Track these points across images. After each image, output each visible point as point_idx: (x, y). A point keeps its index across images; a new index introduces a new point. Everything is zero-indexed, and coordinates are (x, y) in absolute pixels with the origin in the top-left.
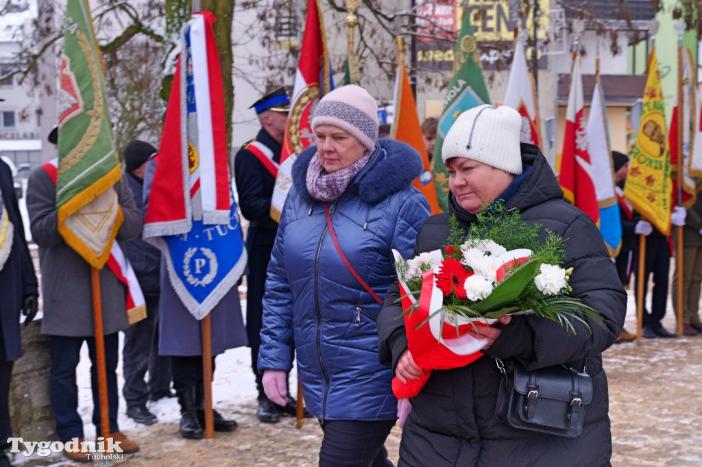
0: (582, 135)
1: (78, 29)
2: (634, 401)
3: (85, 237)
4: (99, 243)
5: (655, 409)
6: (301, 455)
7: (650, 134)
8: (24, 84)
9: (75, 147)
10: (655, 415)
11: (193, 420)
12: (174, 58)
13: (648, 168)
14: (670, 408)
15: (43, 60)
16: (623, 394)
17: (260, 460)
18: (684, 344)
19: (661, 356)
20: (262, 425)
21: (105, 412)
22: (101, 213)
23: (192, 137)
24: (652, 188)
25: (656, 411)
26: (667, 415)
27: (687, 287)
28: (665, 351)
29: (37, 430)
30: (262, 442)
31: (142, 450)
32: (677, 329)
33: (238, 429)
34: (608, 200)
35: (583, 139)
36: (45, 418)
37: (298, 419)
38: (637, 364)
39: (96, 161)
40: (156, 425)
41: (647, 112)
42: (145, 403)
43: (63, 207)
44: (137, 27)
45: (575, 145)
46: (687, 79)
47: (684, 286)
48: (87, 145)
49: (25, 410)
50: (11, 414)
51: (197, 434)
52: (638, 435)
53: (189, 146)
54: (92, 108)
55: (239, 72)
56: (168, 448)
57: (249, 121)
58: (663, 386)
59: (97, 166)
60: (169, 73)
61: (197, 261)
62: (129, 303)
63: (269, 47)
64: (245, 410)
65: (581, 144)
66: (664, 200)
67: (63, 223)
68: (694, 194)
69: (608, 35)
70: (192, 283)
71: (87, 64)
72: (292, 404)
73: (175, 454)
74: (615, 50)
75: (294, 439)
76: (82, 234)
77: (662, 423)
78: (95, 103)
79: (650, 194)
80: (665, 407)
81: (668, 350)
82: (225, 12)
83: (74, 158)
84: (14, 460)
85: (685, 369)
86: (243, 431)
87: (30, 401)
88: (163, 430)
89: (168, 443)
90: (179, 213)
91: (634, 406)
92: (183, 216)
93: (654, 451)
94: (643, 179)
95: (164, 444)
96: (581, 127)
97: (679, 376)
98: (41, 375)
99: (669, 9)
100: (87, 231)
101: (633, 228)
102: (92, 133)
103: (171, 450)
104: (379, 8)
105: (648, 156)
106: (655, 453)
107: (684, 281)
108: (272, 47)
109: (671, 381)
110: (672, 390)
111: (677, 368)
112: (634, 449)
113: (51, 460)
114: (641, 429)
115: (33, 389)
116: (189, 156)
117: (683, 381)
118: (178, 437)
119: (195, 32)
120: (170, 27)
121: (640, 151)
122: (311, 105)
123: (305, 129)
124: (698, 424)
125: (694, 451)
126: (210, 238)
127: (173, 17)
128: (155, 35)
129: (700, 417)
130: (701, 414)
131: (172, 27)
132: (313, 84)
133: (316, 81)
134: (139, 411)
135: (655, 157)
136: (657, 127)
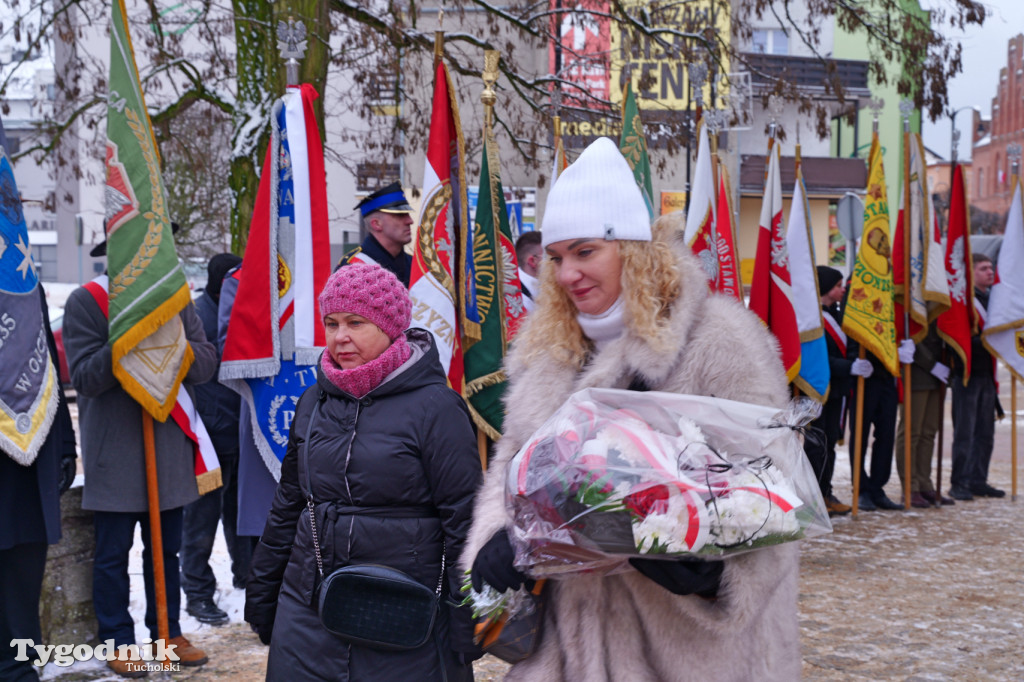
0: (779, 247)
1: (126, 105)
2: (853, 597)
3: (146, 380)
4: (162, 387)
5: (882, 608)
7: (876, 245)
8: (44, 164)
9: (129, 262)
10: (883, 617)
12: (248, 134)
13: (875, 290)
14: (901, 607)
15: (71, 132)
16: (838, 586)
18: (913, 519)
19: (884, 535)
21: (163, 611)
22: (165, 347)
23: (283, 249)
24: (880, 315)
25: (883, 611)
26: (899, 617)
27: (916, 444)
28: (890, 529)
29: (73, 634)
31: (211, 661)
32: (903, 499)
34: (814, 331)
35: (780, 252)
36: (83, 618)
38: (855, 546)
39: (159, 279)
40: (228, 626)
41: (872, 217)
42: (211, 596)
43: (119, 342)
44: (197, 92)
45: (771, 258)
46: (916, 173)
47: (912, 442)
48: (146, 258)
49: (57, 607)
50: (41, 613)
52: (862, 645)
53: (279, 261)
54: (150, 210)
55: (332, 153)
56: (246, 658)
57: (345, 218)
58: (890, 576)
59: (160, 286)
60: (242, 154)
61: (286, 413)
62: (199, 466)
63: (370, 118)
65: (778, 257)
66: (892, 331)
67: (118, 363)
69: (814, 113)
70: (279, 442)
71: (140, 151)
73: (256, 667)
74: (823, 132)
76: (142, 376)
77: (892, 627)
78: (153, 202)
79: (878, 324)
80: (894, 606)
81: (893, 527)
82: (316, 75)
83: (130, 276)
84: (42, 675)
85: (918, 554)
87: (64, 596)
88: (238, 634)
89: (245, 652)
90: (264, 349)
91: (854, 604)
92: (270, 354)
93: (884, 666)
94: (869, 304)
95: (240, 653)
96: (779, 235)
97: (909, 563)
98: (79, 561)
99: (893, 80)
100: (148, 372)
101: (849, 368)
102: (152, 242)
103: (251, 661)
104: (515, 70)
105: (874, 274)
106: (885, 670)
107: (912, 436)
108: (374, 118)
109: (899, 570)
110: (902, 582)
111: (907, 552)
112: (858, 663)
113: (91, 674)
114: (865, 636)
115: (68, 580)
116: (279, 274)
117: (916, 570)
118: (257, 643)
119: (291, 112)
120: (242, 92)
121: (864, 268)
122: (447, 207)
123: (443, 239)
124: (938, 630)
125: (936, 667)
126: (303, 383)
127: (247, 80)
128: (223, 103)
129: (940, 620)
130: (942, 615)
131: (245, 93)
132: (447, 180)
133: (449, 176)
134: (204, 607)
135: (883, 275)
136: (884, 237)
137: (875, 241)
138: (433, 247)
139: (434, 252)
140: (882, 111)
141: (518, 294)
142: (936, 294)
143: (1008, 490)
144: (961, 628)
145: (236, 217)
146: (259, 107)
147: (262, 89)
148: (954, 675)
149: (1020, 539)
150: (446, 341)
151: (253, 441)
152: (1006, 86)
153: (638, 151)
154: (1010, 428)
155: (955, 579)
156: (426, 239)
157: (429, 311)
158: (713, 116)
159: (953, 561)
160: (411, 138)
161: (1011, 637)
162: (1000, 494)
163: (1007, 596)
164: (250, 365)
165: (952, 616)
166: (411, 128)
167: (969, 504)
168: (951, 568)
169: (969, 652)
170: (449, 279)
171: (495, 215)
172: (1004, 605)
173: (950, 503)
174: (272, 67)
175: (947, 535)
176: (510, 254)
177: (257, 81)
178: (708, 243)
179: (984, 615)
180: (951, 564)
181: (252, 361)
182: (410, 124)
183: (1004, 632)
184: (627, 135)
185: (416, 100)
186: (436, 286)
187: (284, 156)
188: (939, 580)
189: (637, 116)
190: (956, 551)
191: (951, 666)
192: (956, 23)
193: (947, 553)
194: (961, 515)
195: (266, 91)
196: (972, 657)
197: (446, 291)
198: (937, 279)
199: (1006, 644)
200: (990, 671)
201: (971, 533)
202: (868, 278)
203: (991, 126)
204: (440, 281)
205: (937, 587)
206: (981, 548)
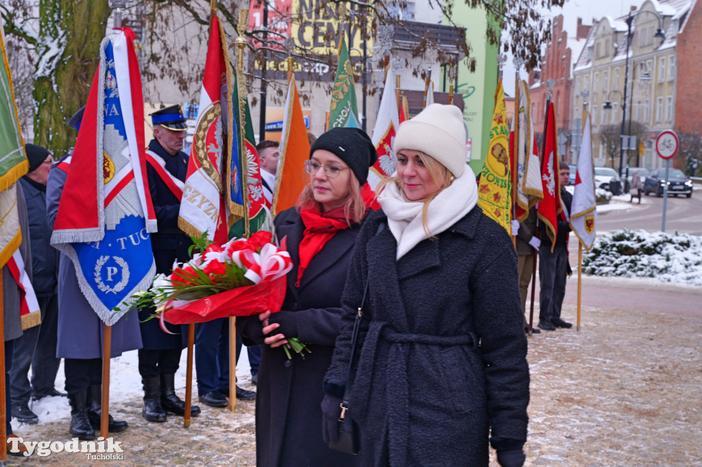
6: (195, 456)
7: (497, 156)
11: (84, 421)
12: (48, 60)
13: (496, 186)
17: (155, 462)
20: (150, 425)
23: (108, 148)
24: (499, 204)
30: (154, 443)
33: (128, 429)
37: (185, 419)
41: (495, 136)
42: (27, 402)
44: (9, 27)
46: (523, 107)
51: (90, 435)
53: (104, 157)
60: (43, 75)
61: (109, 269)
62: (24, 309)
64: (129, 409)
66: (507, 215)
68: (527, 210)
70: (103, 290)
72: (177, 404)
75: (185, 440)
79: (497, 210)
86: (133, 431)
88: (53, 431)
92: (96, 225)
94: (491, 196)
105: (496, 175)
116: (104, 167)
119: (118, 48)
120: (43, 30)
121: (488, 171)
122: (216, 121)
123: (212, 144)
124: (550, 423)
125: (554, 450)
126: (123, 247)
127: (48, 21)
128: (28, 37)
129: (549, 416)
130: (549, 412)
131: (46, 30)
132: (217, 101)
133: (219, 99)
134: (20, 410)
135: (501, 176)
136: (503, 150)
137: (497, 152)
138: (205, 150)
139: (205, 153)
140: (505, 63)
141: (258, 185)
142: (533, 190)
143: (574, 323)
144: (564, 422)
145: (38, 121)
146: (57, 41)
147: (59, 28)
148: (567, 457)
149: (588, 357)
150: (212, 218)
151: (79, 289)
152: (551, 49)
153: (347, 85)
154: (576, 281)
155: (553, 386)
156: (200, 143)
157: (201, 196)
158: (398, 62)
159: (548, 373)
160: (161, 68)
161: (599, 428)
162: (569, 326)
163: (590, 398)
164: (77, 233)
165: (557, 413)
166: (161, 61)
167: (550, 333)
168: (548, 378)
169: (573, 439)
170: (216, 174)
171: (242, 127)
172: (589, 405)
173: (538, 332)
174: (67, 12)
175: (540, 355)
176: (253, 155)
177: (55, 22)
178: (387, 151)
179: (577, 413)
180: (548, 376)
181: (80, 230)
182: (160, 58)
183: (593, 424)
184: (340, 74)
185: (165, 41)
186: (205, 178)
187: (111, 79)
188: (542, 387)
189: (348, 61)
190: (549, 366)
191: (563, 449)
192: (546, 5)
193: (543, 368)
194: (547, 341)
195: (62, 29)
196: (575, 443)
197: (213, 182)
198: (533, 179)
199: (596, 433)
200: (590, 453)
201: (556, 353)
202: (491, 178)
203: (541, 75)
204: (209, 175)
205: (541, 392)
206: (565, 364)
